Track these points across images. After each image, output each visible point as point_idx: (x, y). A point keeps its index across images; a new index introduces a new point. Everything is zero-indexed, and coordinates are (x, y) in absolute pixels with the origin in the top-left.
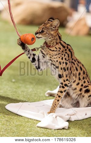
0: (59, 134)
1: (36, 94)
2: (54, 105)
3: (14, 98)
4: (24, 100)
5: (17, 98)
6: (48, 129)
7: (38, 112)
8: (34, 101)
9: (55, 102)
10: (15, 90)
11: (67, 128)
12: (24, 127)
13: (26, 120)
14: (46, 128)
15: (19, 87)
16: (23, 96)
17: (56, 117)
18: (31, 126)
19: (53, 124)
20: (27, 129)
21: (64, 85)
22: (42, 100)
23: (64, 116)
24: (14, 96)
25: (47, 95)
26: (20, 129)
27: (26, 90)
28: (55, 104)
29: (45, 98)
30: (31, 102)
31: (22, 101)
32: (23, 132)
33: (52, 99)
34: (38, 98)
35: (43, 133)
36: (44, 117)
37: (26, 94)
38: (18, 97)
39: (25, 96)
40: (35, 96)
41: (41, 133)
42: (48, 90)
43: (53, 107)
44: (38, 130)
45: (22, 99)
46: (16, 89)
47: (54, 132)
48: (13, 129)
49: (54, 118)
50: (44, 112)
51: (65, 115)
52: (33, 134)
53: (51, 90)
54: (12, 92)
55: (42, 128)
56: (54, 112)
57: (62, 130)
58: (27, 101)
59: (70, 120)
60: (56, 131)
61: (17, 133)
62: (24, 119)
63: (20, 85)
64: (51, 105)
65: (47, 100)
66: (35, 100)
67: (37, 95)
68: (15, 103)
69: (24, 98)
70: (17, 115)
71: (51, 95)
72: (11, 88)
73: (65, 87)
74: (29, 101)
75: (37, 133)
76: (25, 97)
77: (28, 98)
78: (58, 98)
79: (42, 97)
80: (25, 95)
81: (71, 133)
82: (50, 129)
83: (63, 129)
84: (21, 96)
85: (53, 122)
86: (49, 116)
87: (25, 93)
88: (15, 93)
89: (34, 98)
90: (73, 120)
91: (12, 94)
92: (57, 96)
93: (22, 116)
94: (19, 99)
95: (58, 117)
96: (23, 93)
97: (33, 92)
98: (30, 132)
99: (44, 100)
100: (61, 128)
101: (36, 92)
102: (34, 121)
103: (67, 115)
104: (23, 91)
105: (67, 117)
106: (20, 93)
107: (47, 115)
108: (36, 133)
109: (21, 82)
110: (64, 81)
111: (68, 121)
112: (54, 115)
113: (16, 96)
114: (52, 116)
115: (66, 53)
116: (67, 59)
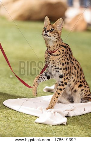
0: (58, 130)
2: (53, 101)
3: (12, 94)
4: (22, 96)
5: (15, 94)
6: (46, 125)
7: (36, 108)
8: (32, 97)
10: (12, 86)
11: (65, 124)
12: (22, 123)
13: (24, 116)
14: (45, 124)
16: (21, 92)
17: (54, 113)
18: (29, 122)
19: (52, 120)
20: (26, 125)
22: (40, 96)
23: (63, 111)
24: (12, 92)
25: (45, 91)
26: (18, 126)
28: (54, 101)
29: (43, 94)
30: (29, 98)
31: (20, 96)
32: (21, 128)
33: (51, 95)
35: (41, 129)
36: (42, 113)
38: (16, 93)
39: (23, 92)
41: (40, 129)
42: (46, 86)
43: (52, 103)
44: (36, 126)
45: (20, 95)
46: (14, 85)
47: (53, 128)
48: (11, 125)
49: (52, 113)
50: (42, 108)
52: (31, 130)
53: (49, 85)
54: (9, 88)
55: (41, 124)
56: (53, 108)
57: (61, 126)
58: (24, 96)
59: (69, 116)
60: (55, 127)
61: (15, 129)
62: (22, 115)
64: (50, 101)
65: (45, 95)
68: (13, 99)
70: (15, 111)
71: (50, 91)
72: (8, 84)
75: (36, 129)
76: (23, 93)
77: (26, 94)
78: (57, 95)
79: (40, 93)
80: (23, 90)
81: (69, 129)
82: (49, 125)
83: (62, 124)
84: (19, 92)
85: (52, 118)
86: (48, 112)
87: (23, 88)
88: (13, 89)
89: (32, 94)
90: (71, 115)
91: (10, 90)
92: (57, 93)
93: (20, 112)
94: (17, 95)
95: (56, 113)
96: (20, 89)
98: (28, 128)
99: (42, 95)
100: (60, 124)
102: (32, 117)
103: (66, 111)
104: (21, 87)
105: (66, 113)
106: (18, 89)
108: (34, 129)
110: (65, 80)
111: (66, 117)
112: (52, 110)
113: (14, 93)
114: (50, 112)
115: (68, 53)
116: (68, 59)
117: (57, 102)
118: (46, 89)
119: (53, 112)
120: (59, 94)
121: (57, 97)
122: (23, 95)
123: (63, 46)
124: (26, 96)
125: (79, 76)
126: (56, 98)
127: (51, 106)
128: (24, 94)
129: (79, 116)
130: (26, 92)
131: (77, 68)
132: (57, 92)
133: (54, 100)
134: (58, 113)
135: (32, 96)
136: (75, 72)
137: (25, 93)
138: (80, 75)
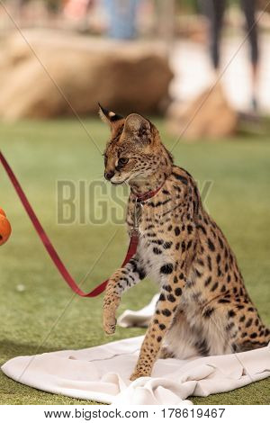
1: (89, 322)
2: (149, 353)
3: (25, 341)
4: (57, 346)
5: (34, 340)
7: (100, 378)
8: (84, 344)
9: (152, 345)
10: (26, 315)
15: (38, 306)
16: (52, 332)
17: (154, 389)
21: (173, 293)
22: (110, 341)
24: (25, 334)
25: (124, 325)
27: (59, 313)
28: (152, 351)
30: (75, 349)
33: (140, 335)
34: (98, 334)
36: (120, 391)
37: (60, 325)
38: (39, 336)
39: (59, 331)
40: (88, 330)
42: (125, 310)
43: (146, 358)
45: (51, 342)
46: (30, 312)
49: (148, 390)
50: (117, 377)
51: (180, 381)
53: (136, 307)
54: (17, 324)
56: (150, 375)
58: (63, 346)
59: (198, 394)
62: (59, 401)
63: (42, 300)
64: (138, 353)
65: (125, 338)
66: (90, 341)
67: (92, 327)
68: (30, 355)
69: (56, 337)
70: (38, 390)
71: (137, 324)
72: (14, 310)
73: (175, 296)
74: (72, 346)
76: (58, 335)
77: (68, 338)
78: (158, 332)
80: (57, 328)
84: (45, 333)
86: (134, 387)
88: (27, 327)
89: (86, 337)
90: (206, 393)
91: (18, 328)
92: (157, 326)
93: (52, 394)
94: (40, 343)
95: (160, 389)
96: (51, 324)
97: (83, 319)
99: (115, 339)
101: (89, 318)
103: (188, 379)
104: (51, 319)
105: (189, 387)
106: (43, 324)
107: (127, 385)
109: (45, 290)
110: (176, 281)
111: (191, 397)
112: (147, 382)
113: (31, 335)
114: (143, 386)
115: (191, 199)
116: (191, 217)
117: (159, 354)
118: (127, 319)
119: (149, 386)
120: (162, 327)
121: (159, 339)
122: (58, 343)
123: (178, 177)
124: (68, 342)
125: (223, 271)
126: (155, 341)
127: (143, 367)
128: (60, 337)
129: (228, 392)
130: (68, 332)
131: (217, 245)
132: (156, 322)
133: (150, 347)
134: (165, 387)
135: (86, 341)
136: (209, 259)
137: (63, 334)
138: (226, 269)
